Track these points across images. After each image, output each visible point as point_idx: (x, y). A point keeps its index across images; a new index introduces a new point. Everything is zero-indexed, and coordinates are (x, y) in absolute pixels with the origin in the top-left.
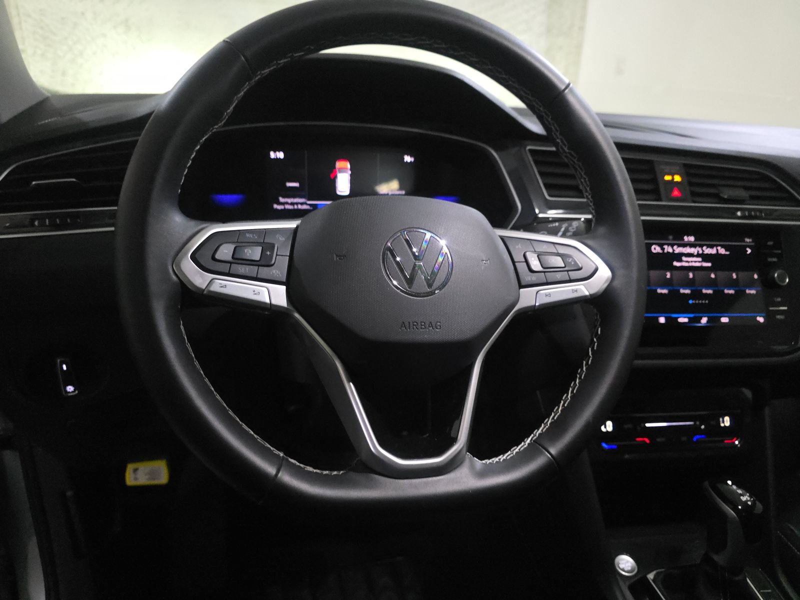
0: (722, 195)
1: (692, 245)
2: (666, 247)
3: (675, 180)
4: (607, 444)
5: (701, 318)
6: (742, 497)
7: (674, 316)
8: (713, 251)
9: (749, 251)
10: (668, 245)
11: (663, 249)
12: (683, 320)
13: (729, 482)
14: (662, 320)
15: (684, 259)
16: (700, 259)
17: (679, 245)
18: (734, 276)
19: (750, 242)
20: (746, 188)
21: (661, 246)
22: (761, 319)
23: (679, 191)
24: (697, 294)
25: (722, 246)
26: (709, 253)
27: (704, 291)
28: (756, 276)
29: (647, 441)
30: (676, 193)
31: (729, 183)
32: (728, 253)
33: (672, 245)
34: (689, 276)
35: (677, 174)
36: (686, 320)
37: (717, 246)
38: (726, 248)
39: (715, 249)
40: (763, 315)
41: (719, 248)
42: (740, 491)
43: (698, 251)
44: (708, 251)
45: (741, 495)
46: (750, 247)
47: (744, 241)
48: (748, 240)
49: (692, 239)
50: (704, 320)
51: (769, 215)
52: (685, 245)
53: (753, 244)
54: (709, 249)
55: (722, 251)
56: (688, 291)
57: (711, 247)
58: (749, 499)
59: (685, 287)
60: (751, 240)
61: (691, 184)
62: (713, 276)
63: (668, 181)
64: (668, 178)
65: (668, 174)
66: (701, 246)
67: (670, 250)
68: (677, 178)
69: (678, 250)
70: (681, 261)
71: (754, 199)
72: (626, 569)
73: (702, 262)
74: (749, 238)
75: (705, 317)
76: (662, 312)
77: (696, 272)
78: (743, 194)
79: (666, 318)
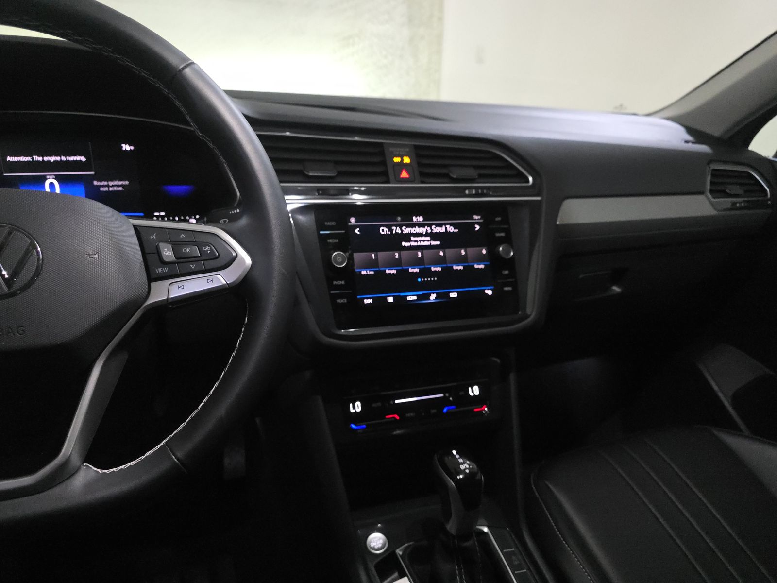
0: (451, 175)
1: (420, 225)
2: (394, 228)
3: (405, 162)
4: (355, 425)
5: (430, 295)
6: (461, 466)
7: (402, 294)
8: (442, 230)
9: (478, 227)
10: (396, 226)
11: (391, 230)
12: (411, 298)
13: (454, 452)
14: (390, 300)
15: (413, 238)
16: (429, 238)
17: (408, 226)
18: (463, 252)
19: (478, 219)
20: (476, 167)
21: (389, 227)
22: (489, 292)
23: (407, 172)
24: (425, 272)
25: (451, 224)
26: (438, 232)
27: (433, 269)
28: (484, 252)
29: (397, 417)
30: (404, 174)
31: (459, 162)
32: (457, 231)
33: (401, 226)
34: (418, 254)
35: (406, 156)
36: (415, 298)
37: (445, 224)
38: (455, 226)
39: (444, 227)
40: (492, 287)
41: (448, 226)
42: (461, 460)
43: (427, 230)
44: (436, 230)
45: (462, 464)
46: (478, 223)
47: (472, 218)
48: (476, 217)
49: (421, 219)
50: (433, 297)
51: (497, 191)
52: (413, 226)
53: (482, 221)
54: (437, 228)
55: (451, 229)
56: (417, 270)
57: (440, 225)
58: (468, 466)
59: (413, 266)
60: (479, 217)
61: (420, 165)
62: (442, 254)
63: (397, 163)
64: (397, 160)
65: (397, 156)
66: (430, 225)
67: (399, 231)
68: (407, 160)
69: (406, 230)
70: (410, 241)
71: (482, 177)
72: (376, 547)
73: (430, 240)
74: (478, 215)
75: (433, 293)
76: (390, 291)
77: (425, 251)
78: (472, 173)
79: (394, 297)
